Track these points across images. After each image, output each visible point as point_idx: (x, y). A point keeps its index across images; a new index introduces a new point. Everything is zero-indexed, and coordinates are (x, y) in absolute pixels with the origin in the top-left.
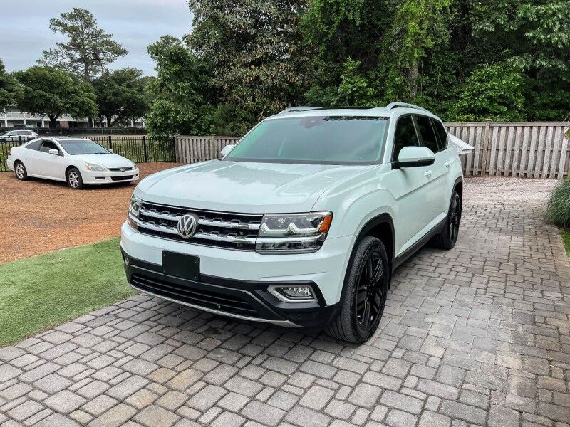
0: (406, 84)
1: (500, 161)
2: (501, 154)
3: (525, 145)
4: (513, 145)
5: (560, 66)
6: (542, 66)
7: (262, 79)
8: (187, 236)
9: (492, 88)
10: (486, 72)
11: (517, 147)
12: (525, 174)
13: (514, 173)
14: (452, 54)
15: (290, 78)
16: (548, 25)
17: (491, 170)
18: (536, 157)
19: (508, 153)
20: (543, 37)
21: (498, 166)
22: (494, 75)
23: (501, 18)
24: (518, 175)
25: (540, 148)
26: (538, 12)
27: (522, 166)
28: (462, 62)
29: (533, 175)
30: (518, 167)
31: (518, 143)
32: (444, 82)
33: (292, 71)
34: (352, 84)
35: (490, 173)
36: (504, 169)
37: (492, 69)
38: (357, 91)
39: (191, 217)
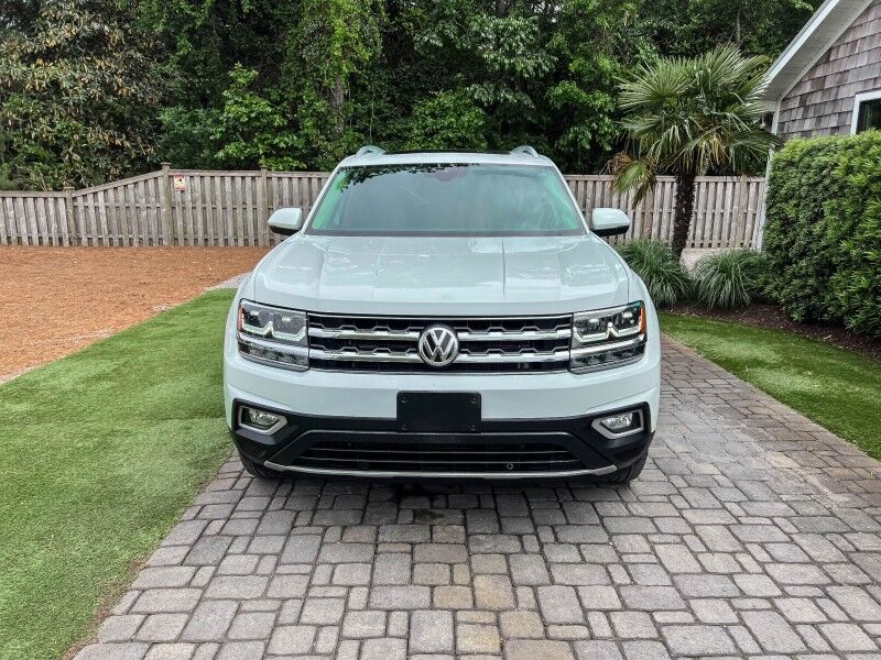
0: (329, 112)
5: (526, 102)
6: (506, 100)
7: (65, 84)
8: (445, 362)
9: (449, 127)
10: (439, 103)
14: (382, 73)
15: (119, 88)
16: (510, 46)
20: (506, 61)
22: (449, 108)
23: (451, 30)
26: (497, 25)
28: (397, 84)
32: (378, 112)
33: (122, 74)
34: (246, 106)
37: (446, 99)
38: (257, 118)
39: (445, 331)
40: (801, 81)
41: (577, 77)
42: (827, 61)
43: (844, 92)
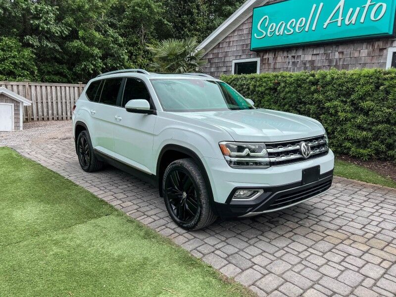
1: (40, 110)
2: (40, 105)
3: (54, 99)
4: (47, 99)
9: (14, 57)
11: (49, 100)
12: (58, 118)
13: (51, 117)
16: (46, 19)
17: (35, 117)
18: (62, 107)
19: (45, 105)
20: (45, 26)
21: (39, 114)
24: (53, 119)
25: (64, 101)
27: (55, 112)
29: (62, 118)
30: (53, 114)
31: (49, 97)
35: (35, 119)
36: (43, 115)
40: (207, 53)
41: (83, 39)
42: (219, 47)
43: (227, 59)
